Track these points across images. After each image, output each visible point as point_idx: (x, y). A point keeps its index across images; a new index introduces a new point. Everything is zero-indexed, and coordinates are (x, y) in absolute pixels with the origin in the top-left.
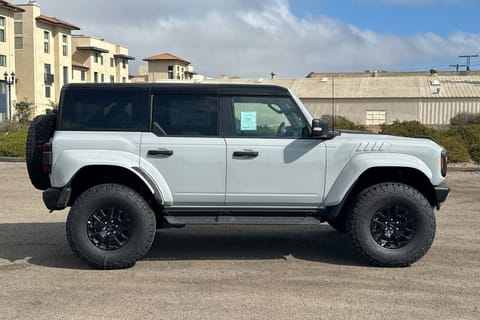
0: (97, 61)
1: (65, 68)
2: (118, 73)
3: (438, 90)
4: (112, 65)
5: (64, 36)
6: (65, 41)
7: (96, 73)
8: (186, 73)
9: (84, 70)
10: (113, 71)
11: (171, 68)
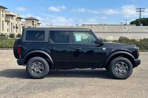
0: (12, 19)
1: (3, 21)
2: (18, 23)
3: (129, 30)
4: (16, 21)
5: (3, 11)
6: (3, 12)
7: (12, 23)
8: (38, 23)
9: (8, 22)
10: (16, 22)
11: (33, 22)
